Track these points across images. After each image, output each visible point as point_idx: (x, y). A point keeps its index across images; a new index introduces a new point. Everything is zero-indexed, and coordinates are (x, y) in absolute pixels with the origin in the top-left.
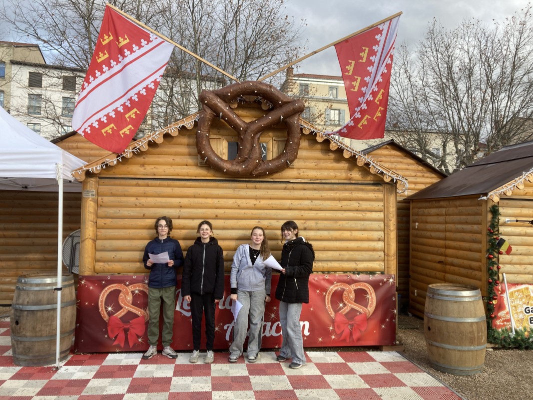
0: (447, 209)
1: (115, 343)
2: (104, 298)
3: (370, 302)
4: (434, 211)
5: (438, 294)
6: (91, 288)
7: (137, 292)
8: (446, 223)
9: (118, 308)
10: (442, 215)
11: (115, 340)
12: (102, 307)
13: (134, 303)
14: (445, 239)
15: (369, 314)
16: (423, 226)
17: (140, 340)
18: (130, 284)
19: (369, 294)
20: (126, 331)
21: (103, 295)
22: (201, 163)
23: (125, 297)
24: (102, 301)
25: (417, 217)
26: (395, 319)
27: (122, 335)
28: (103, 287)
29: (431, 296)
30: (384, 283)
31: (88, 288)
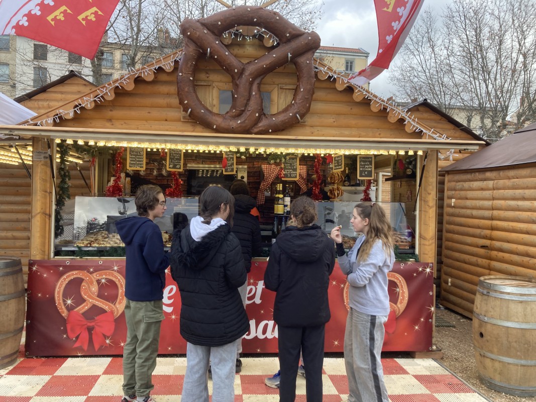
0: (496, 181)
1: (77, 345)
2: (62, 288)
3: (400, 297)
4: (476, 184)
5: (496, 291)
6: (45, 275)
7: (103, 281)
8: (494, 199)
9: (80, 300)
10: (488, 189)
11: (75, 341)
12: (59, 300)
13: (100, 296)
14: (492, 219)
15: (399, 312)
16: (462, 203)
17: (108, 341)
18: (95, 271)
19: (400, 287)
20: (90, 330)
21: (61, 285)
22: (184, 118)
23: (89, 287)
24: (59, 292)
25: (453, 192)
26: (432, 318)
27: (85, 335)
28: (62, 274)
29: (485, 292)
30: (419, 273)
31: (41, 276)
